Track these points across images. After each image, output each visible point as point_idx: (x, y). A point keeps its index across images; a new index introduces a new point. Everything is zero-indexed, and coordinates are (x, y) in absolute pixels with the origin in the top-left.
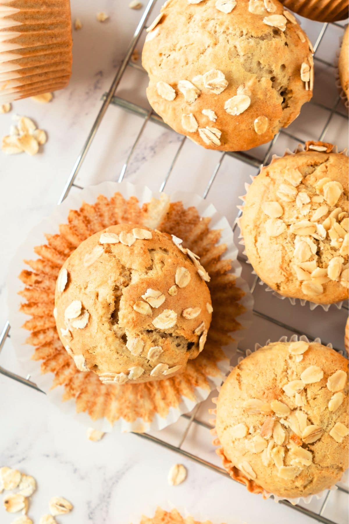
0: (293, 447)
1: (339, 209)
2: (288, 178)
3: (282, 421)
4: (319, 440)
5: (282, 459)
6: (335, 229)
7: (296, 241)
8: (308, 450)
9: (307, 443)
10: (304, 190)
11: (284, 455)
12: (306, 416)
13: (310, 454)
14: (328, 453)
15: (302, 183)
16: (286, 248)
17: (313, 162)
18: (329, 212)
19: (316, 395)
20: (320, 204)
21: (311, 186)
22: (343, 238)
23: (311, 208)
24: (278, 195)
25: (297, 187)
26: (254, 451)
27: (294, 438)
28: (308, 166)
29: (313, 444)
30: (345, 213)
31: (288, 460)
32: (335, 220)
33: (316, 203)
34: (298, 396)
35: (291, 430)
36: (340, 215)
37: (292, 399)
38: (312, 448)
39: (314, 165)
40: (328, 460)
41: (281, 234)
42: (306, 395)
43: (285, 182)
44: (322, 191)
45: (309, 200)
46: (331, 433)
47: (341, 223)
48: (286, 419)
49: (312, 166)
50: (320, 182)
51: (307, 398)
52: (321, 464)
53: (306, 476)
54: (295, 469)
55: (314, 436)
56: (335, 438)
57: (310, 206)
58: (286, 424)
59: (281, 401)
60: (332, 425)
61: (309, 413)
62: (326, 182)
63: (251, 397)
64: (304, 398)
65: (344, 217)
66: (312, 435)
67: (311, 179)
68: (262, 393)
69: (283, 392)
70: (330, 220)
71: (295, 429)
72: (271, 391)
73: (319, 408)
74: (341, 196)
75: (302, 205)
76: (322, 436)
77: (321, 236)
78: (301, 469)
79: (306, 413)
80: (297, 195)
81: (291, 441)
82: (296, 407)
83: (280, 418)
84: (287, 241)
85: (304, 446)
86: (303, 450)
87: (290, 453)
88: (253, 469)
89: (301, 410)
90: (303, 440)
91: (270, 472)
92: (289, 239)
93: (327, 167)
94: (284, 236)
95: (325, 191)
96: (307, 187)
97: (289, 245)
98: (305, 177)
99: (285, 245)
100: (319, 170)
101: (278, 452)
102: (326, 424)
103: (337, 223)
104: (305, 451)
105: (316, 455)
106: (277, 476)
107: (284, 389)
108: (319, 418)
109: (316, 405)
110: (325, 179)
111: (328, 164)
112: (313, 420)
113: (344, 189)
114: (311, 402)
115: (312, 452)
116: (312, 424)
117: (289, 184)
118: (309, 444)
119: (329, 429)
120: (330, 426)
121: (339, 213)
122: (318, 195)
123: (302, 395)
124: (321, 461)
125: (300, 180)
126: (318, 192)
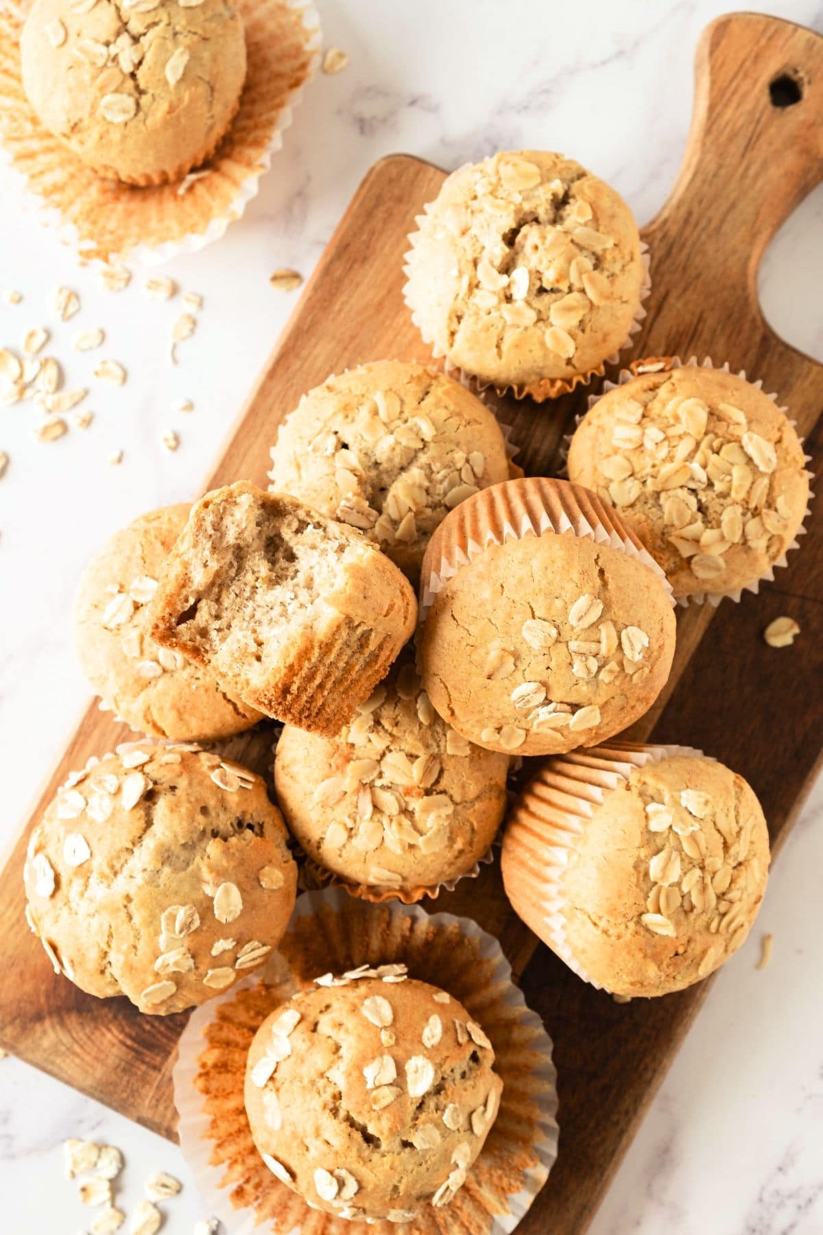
0: (416, 804)
1: (711, 436)
2: (623, 415)
3: (378, 783)
4: (441, 772)
5: (412, 830)
6: (714, 465)
7: (662, 501)
8: (438, 793)
9: (429, 786)
10: (650, 424)
11: (409, 823)
12: (403, 754)
13: (442, 797)
14: (465, 779)
15: (644, 416)
16: (651, 516)
17: (651, 385)
18: (698, 444)
19: (395, 719)
20: (680, 437)
21: (659, 416)
22: (730, 474)
23: (669, 446)
24: (616, 443)
25: (639, 423)
26: (372, 846)
27: (408, 792)
28: (645, 391)
29: (437, 781)
30: (721, 439)
31: (420, 826)
32: (710, 452)
33: (674, 437)
34: (373, 736)
35: (397, 785)
36: (716, 444)
37: (369, 745)
38: (440, 787)
39: (654, 388)
40: (472, 787)
41: (638, 499)
42: (383, 727)
43: (620, 422)
44: (677, 418)
45: (662, 436)
46: (450, 751)
47: (722, 453)
48: (380, 775)
49: (651, 390)
50: (670, 407)
51: (386, 731)
52: (466, 799)
53: (460, 828)
54: (439, 830)
55: (430, 771)
56: (459, 754)
57: (666, 443)
58: (384, 781)
59: (358, 758)
60: (443, 741)
61: (403, 747)
62: (679, 404)
63: (317, 782)
64: (382, 733)
65: (722, 445)
66: (427, 771)
67: (655, 407)
68: (327, 767)
69: (353, 745)
70: (703, 453)
71: (402, 781)
72: (336, 755)
73: (411, 732)
74: (708, 419)
75: (654, 446)
76: (441, 763)
77: (700, 481)
78: (446, 823)
79: (400, 750)
80: (643, 434)
81: (407, 799)
82: (381, 752)
83: (373, 781)
84: (649, 505)
85: (428, 792)
86: (430, 798)
87: (417, 815)
88: (389, 870)
89: (391, 751)
90: (421, 786)
91: (413, 858)
92: (651, 502)
93: (673, 384)
94: (643, 498)
95: (684, 418)
96: (653, 420)
97: (654, 510)
98: (645, 406)
99: (647, 511)
100: (663, 392)
101: (400, 825)
102: (435, 744)
103: (715, 455)
104: (435, 798)
105: (451, 792)
106: (425, 856)
107: (350, 741)
108: (420, 745)
109: (405, 732)
110: (676, 399)
111: (673, 380)
112: (415, 752)
113: (709, 407)
114: (395, 731)
115: (444, 792)
116: (417, 757)
117: (626, 423)
118: (433, 785)
119: (442, 748)
120: (442, 744)
121: (712, 442)
122: (674, 425)
123: (378, 732)
124: (464, 795)
125: (641, 411)
126: (672, 421)
